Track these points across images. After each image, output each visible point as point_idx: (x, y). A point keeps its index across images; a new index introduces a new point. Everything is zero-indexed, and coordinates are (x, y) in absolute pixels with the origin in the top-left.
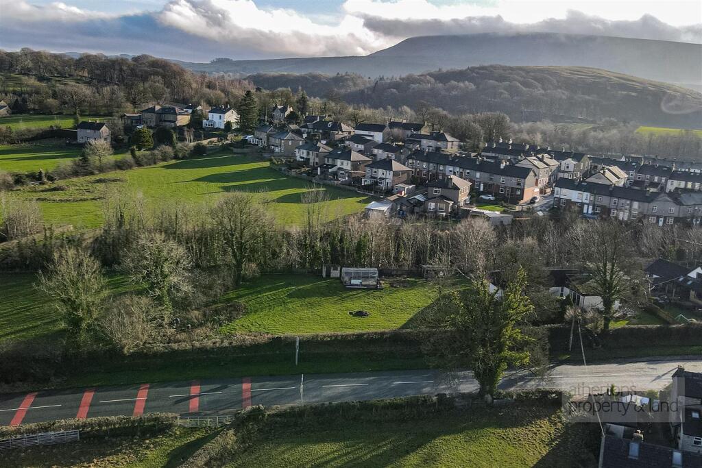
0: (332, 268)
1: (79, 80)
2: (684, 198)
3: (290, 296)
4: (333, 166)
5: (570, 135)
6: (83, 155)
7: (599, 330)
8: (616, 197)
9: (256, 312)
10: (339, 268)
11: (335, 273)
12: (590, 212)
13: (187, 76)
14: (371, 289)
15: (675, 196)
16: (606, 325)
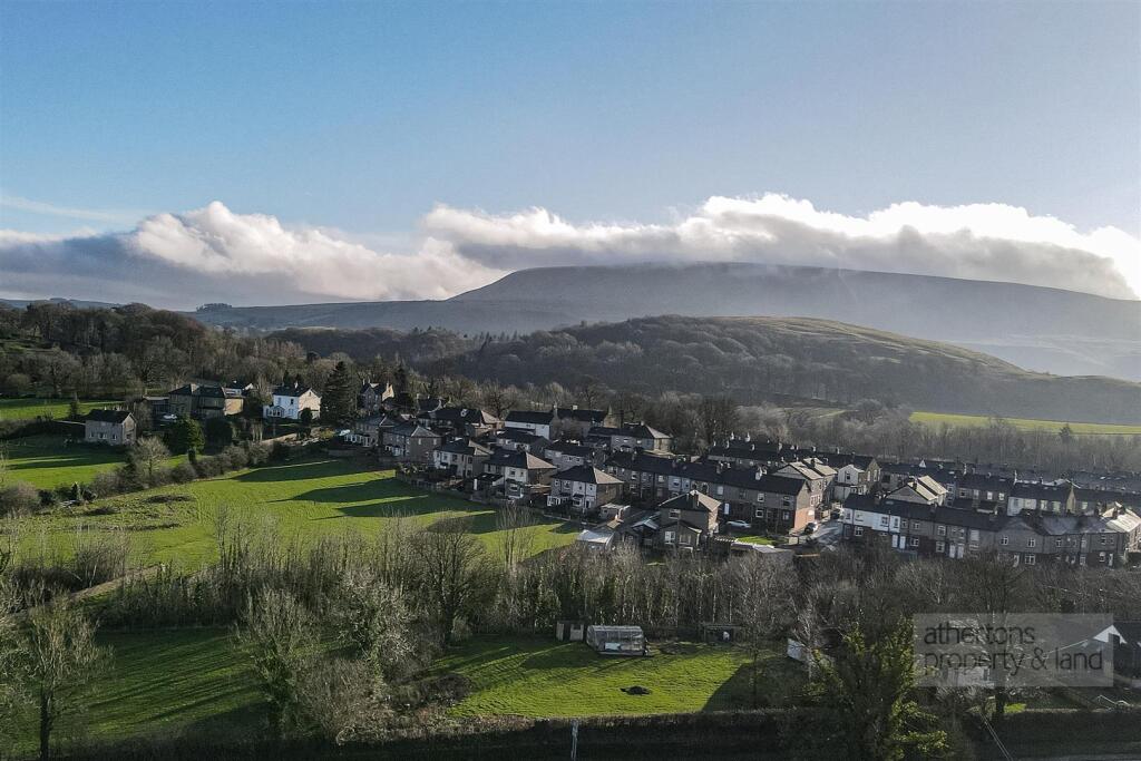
0: (573, 626)
1: (29, 342)
2: (1048, 523)
3: (527, 665)
4: (498, 476)
5: (813, 426)
6: (129, 461)
7: (990, 715)
8: (942, 523)
9: (489, 687)
10: (582, 626)
11: (577, 634)
12: (902, 545)
13: (209, 335)
14: (636, 657)
15: (1033, 519)
16: (1000, 708)
